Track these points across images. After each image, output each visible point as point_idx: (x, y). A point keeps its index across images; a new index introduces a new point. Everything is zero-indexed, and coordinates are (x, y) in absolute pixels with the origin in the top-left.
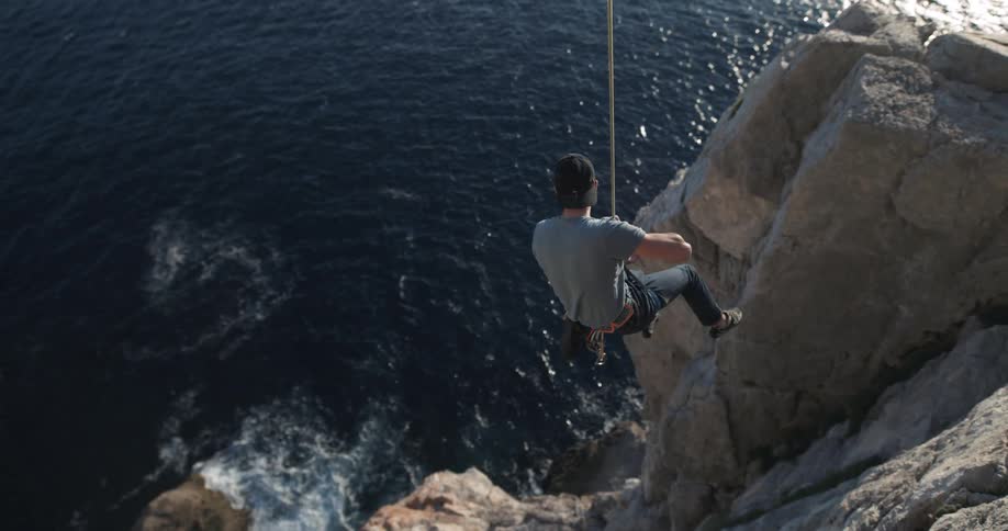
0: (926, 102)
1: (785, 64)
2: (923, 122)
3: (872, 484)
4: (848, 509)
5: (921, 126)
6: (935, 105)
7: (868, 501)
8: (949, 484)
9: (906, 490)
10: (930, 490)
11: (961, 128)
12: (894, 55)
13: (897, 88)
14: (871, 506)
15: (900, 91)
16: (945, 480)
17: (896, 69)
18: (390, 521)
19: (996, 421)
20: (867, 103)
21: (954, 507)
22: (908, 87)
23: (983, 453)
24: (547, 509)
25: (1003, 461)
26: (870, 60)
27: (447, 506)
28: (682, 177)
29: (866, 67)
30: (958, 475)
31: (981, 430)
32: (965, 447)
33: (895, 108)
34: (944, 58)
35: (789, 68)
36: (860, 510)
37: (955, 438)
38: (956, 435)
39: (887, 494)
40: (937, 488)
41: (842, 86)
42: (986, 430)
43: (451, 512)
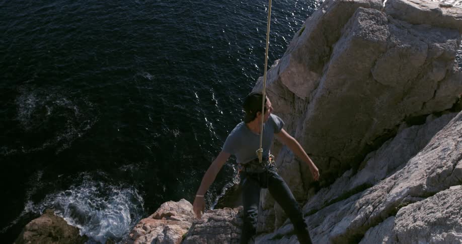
0: (385, 29)
1: (324, 11)
2: (385, 38)
3: (368, 196)
4: (359, 207)
5: (384, 39)
6: (389, 30)
7: (367, 203)
8: (403, 194)
9: (383, 198)
10: (395, 197)
11: (400, 40)
12: (372, 8)
13: (373, 22)
14: (368, 205)
15: (375, 24)
16: (401, 192)
17: (373, 14)
18: (145, 225)
19: (420, 166)
20: (361, 29)
21: (405, 203)
22: (377, 22)
23: (416, 180)
24: (218, 215)
25: (425, 183)
26: (361, 10)
27: (172, 217)
28: (277, 63)
29: (360, 13)
30: (406, 190)
31: (413, 170)
32: (407, 178)
33: (373, 31)
34: (392, 9)
35: (326, 13)
36: (364, 207)
37: (402, 174)
38: (403, 173)
39: (376, 199)
40: (398, 196)
41: (349, 22)
42: (416, 170)
43: (175, 219)
